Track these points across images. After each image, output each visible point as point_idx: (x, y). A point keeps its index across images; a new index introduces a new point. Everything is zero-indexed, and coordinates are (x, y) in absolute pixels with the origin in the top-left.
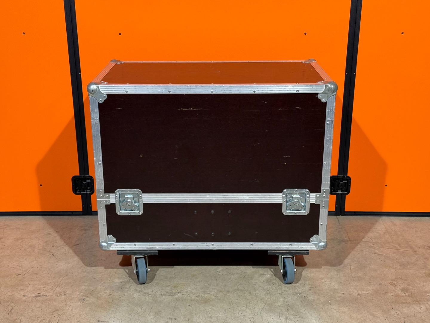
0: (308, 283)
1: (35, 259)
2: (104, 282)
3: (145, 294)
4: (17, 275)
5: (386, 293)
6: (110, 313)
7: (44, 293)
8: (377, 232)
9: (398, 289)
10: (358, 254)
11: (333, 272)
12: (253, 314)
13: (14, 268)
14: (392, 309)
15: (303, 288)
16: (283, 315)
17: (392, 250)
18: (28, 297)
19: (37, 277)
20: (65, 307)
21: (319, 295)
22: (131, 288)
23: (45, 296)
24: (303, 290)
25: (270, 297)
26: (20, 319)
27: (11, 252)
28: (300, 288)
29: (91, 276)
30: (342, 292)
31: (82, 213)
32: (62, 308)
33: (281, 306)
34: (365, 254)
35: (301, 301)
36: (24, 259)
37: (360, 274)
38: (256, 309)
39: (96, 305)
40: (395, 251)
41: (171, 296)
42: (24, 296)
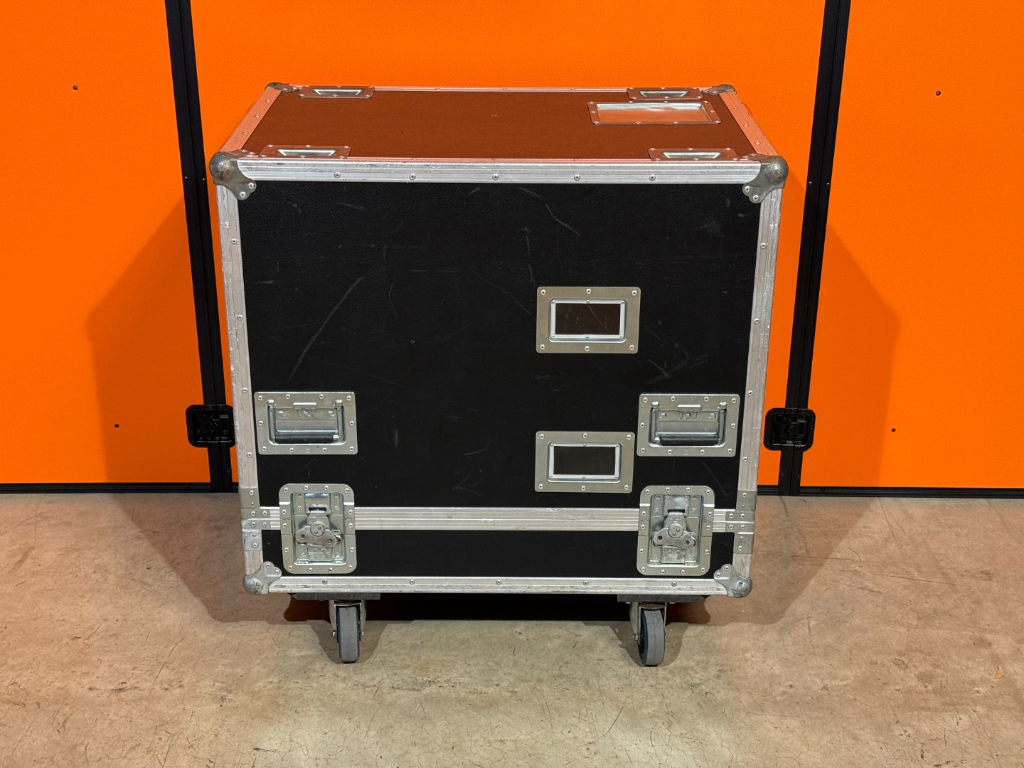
0: (714, 660)
1: (111, 599)
2: (266, 657)
3: (357, 685)
4: (73, 639)
5: (884, 684)
6: (282, 729)
7: (135, 681)
8: (870, 537)
9: (912, 675)
10: (826, 590)
11: (770, 634)
12: (594, 735)
13: (64, 620)
14: (897, 722)
15: (703, 673)
16: (660, 737)
17: (901, 580)
18: (99, 691)
19: (116, 644)
20: (181, 716)
21: (738, 690)
22: (325, 670)
23: (136, 690)
24: (703, 676)
25: (630, 694)
26: (86, 743)
27: (55, 582)
28: (696, 673)
29: (237, 641)
30: (790, 683)
31: (209, 487)
32: (176, 718)
33: (655, 716)
34: (841, 589)
35: (699, 704)
36: (86, 600)
37: (829, 640)
38: (601, 723)
39: (251, 712)
40: (908, 583)
41: (414, 690)
42: (90, 689)
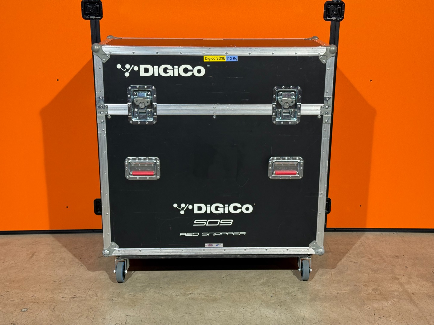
0: (296, 285)
1: (67, 269)
2: (128, 287)
3: (163, 295)
4: (54, 282)
5: (360, 292)
6: (136, 309)
8: (353, 245)
9: (370, 289)
13: (50, 276)
14: (365, 304)
15: (292, 289)
16: (277, 309)
17: (365, 259)
18: (66, 298)
19: (71, 283)
20: (98, 305)
21: (306, 294)
23: (80, 297)
25: (266, 296)
26: (63, 315)
27: (45, 263)
28: (290, 289)
30: (325, 292)
32: (96, 306)
33: (275, 303)
34: (343, 262)
36: (58, 269)
37: (339, 278)
38: (255, 305)
39: (124, 304)
40: (368, 260)
41: (185, 296)
42: (63, 297)
